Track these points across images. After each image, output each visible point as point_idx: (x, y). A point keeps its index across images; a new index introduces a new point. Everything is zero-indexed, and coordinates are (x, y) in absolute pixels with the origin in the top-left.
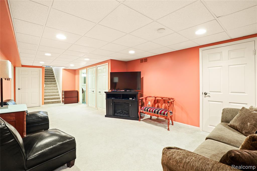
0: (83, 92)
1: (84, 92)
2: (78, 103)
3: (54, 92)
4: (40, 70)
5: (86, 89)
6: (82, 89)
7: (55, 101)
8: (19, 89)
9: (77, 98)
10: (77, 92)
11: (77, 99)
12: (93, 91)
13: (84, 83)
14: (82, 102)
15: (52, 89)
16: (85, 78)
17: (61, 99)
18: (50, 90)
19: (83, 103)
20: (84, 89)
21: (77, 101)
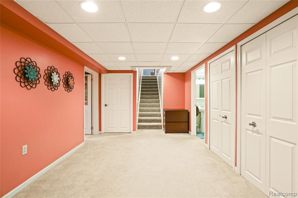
0: (198, 112)
1: (200, 113)
2: (188, 133)
3: (154, 111)
4: (131, 76)
5: (204, 108)
6: (197, 107)
7: (154, 126)
8: (106, 105)
9: (187, 123)
10: (188, 114)
11: (187, 126)
12: (226, 118)
13: (200, 97)
14: (197, 133)
15: (153, 106)
16: (202, 88)
17: (162, 124)
18: (149, 106)
19: (199, 135)
20: (199, 108)
21: (186, 129)
